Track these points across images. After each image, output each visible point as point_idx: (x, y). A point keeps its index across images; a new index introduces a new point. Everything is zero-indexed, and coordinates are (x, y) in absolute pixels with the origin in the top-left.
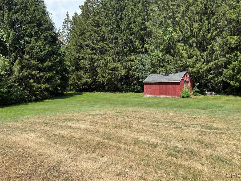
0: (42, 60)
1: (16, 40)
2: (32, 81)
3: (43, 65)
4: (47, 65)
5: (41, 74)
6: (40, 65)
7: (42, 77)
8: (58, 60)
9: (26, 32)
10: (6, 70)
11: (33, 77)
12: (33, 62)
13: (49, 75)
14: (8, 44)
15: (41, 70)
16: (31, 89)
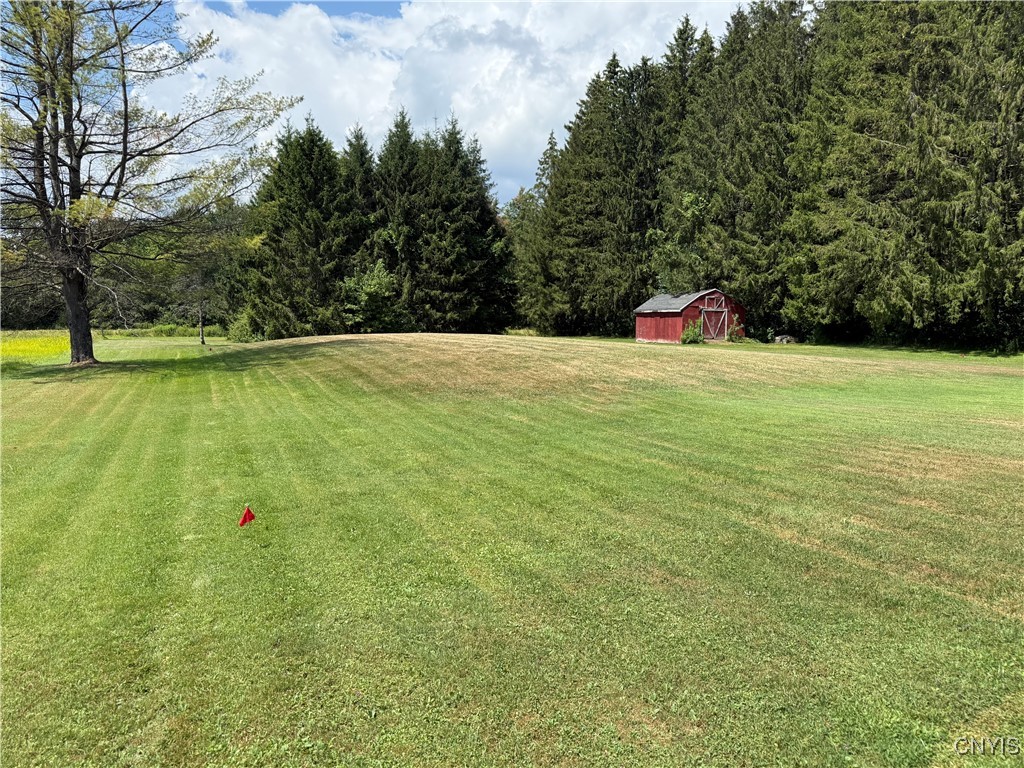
0: (447, 272)
1: (411, 239)
2: (427, 306)
3: (449, 280)
4: (456, 279)
5: (446, 295)
6: (444, 280)
7: (447, 300)
8: (477, 269)
9: (426, 225)
10: (394, 290)
11: (433, 302)
12: (434, 275)
13: (457, 296)
14: (398, 248)
15: (445, 288)
16: (429, 320)
